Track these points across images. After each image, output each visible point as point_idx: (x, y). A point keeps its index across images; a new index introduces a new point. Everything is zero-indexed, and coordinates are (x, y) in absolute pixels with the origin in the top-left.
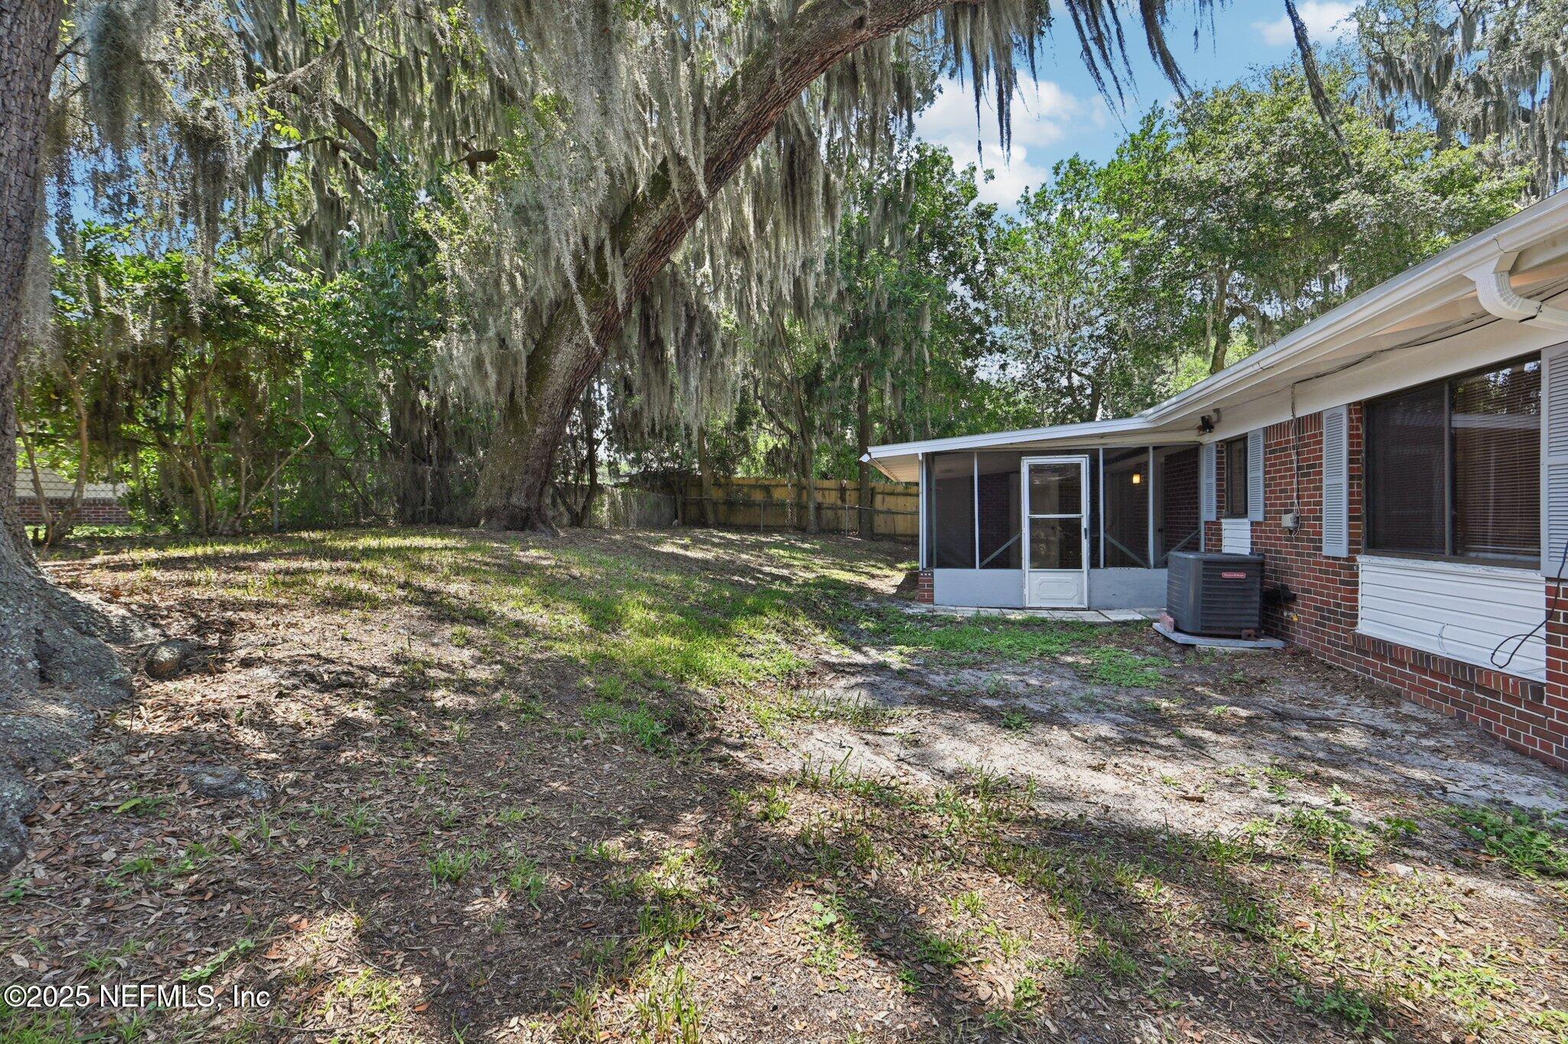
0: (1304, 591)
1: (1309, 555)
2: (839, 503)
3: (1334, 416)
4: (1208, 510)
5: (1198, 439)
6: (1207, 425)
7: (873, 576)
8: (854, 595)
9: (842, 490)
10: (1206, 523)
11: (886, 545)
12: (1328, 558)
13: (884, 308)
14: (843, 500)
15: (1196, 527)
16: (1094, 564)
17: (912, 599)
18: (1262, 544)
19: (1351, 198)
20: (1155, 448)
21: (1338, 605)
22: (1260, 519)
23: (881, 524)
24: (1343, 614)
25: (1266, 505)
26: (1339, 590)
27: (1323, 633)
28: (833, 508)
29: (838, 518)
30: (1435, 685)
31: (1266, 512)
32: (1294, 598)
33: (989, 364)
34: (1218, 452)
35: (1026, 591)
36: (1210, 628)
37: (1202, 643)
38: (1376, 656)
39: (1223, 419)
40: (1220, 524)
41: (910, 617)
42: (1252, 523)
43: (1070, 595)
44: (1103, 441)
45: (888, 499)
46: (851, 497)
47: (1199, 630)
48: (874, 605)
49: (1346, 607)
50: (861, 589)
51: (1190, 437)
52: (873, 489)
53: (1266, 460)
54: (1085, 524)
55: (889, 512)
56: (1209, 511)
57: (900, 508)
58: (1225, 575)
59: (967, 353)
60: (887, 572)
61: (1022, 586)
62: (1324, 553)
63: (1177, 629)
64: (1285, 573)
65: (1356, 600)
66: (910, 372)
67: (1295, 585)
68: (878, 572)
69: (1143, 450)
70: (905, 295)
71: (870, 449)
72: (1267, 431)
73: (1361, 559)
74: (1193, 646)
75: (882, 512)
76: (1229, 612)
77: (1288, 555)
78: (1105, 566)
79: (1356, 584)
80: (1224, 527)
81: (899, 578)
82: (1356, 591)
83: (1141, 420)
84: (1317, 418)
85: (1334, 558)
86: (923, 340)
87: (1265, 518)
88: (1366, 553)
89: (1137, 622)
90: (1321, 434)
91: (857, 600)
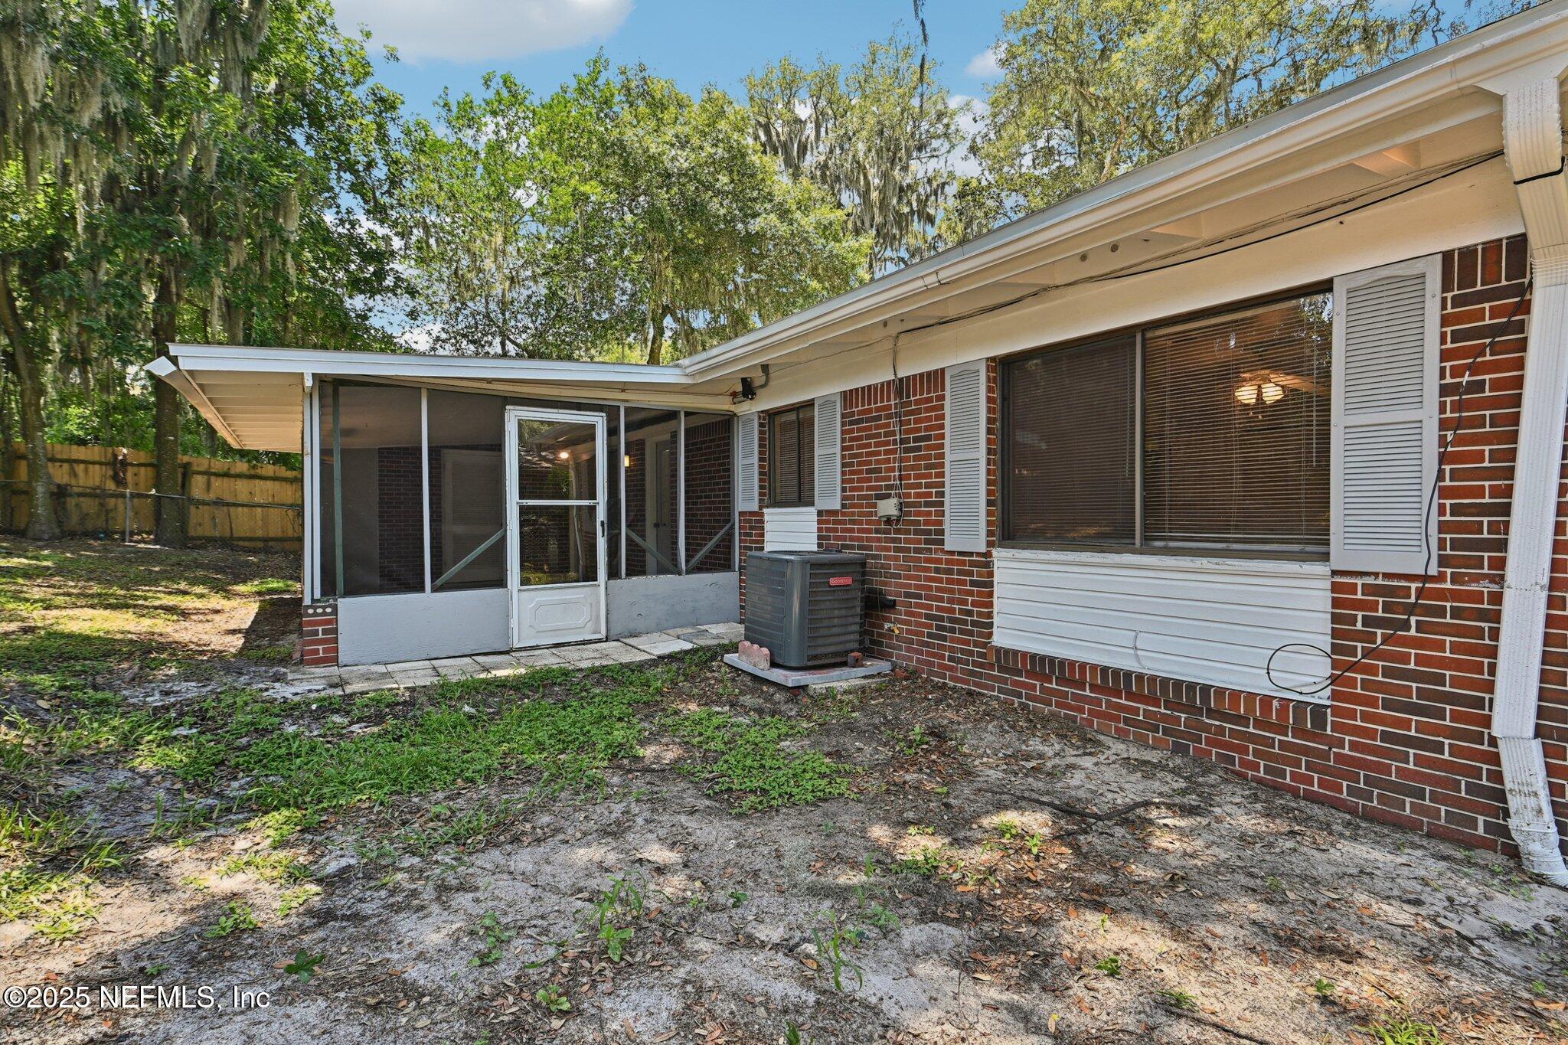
0: (908, 595)
1: (918, 551)
2: (111, 486)
3: (966, 372)
4: (746, 495)
5: (733, 408)
6: (748, 390)
7: (185, 614)
8: (129, 668)
9: (118, 468)
10: (741, 514)
11: (214, 554)
12: (952, 553)
13: (208, 175)
14: (120, 482)
15: (728, 519)
16: (613, 573)
17: (285, 660)
18: (837, 538)
19: (765, 221)
20: (687, 414)
21: (970, 613)
22: (836, 505)
23: (201, 523)
24: (974, 623)
25: (844, 490)
26: (970, 593)
27: (942, 647)
28: (97, 494)
29: (107, 512)
30: (1136, 711)
31: (844, 498)
32: (892, 605)
33: (389, 310)
34: (761, 425)
35: (514, 623)
36: (815, 657)
37: (817, 682)
38: (1031, 674)
39: (771, 383)
40: (762, 515)
41: (290, 710)
42: (820, 513)
43: (581, 622)
44: (623, 396)
45: (216, 483)
46: (139, 479)
47: (802, 664)
48: (190, 690)
49: (979, 614)
50: (147, 650)
51: (724, 405)
52: (186, 466)
53: (843, 432)
54: (601, 515)
55: (219, 503)
56: (748, 498)
57: (243, 497)
58: (833, 581)
59: (357, 285)
60: (216, 601)
61: (508, 616)
62: (947, 547)
63: (774, 664)
64: (875, 574)
65: (990, 605)
66: (260, 289)
67: (892, 589)
68: (198, 604)
69: (671, 415)
70: (253, 164)
71: (174, 349)
72: (847, 397)
73: (996, 552)
74: (804, 688)
75: (204, 503)
76: (835, 630)
77: (884, 553)
78: (629, 574)
79: (991, 584)
80: (766, 518)
81: (243, 611)
82: (991, 594)
83: (677, 371)
84: (936, 378)
85: (961, 553)
86: (286, 242)
87: (843, 506)
88: (1000, 546)
89: (687, 652)
90: (942, 398)
91: (137, 680)
